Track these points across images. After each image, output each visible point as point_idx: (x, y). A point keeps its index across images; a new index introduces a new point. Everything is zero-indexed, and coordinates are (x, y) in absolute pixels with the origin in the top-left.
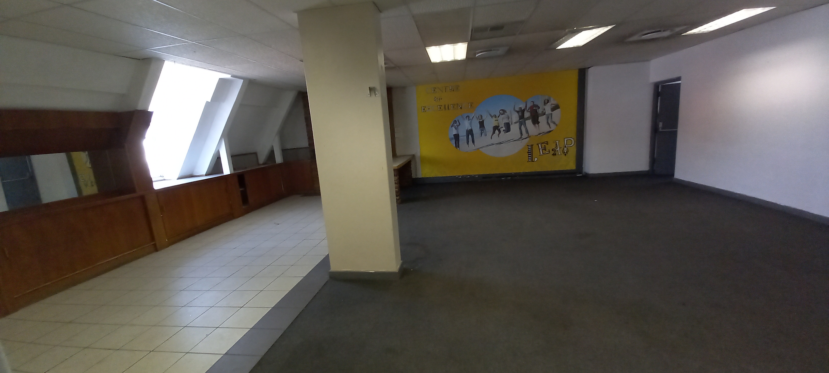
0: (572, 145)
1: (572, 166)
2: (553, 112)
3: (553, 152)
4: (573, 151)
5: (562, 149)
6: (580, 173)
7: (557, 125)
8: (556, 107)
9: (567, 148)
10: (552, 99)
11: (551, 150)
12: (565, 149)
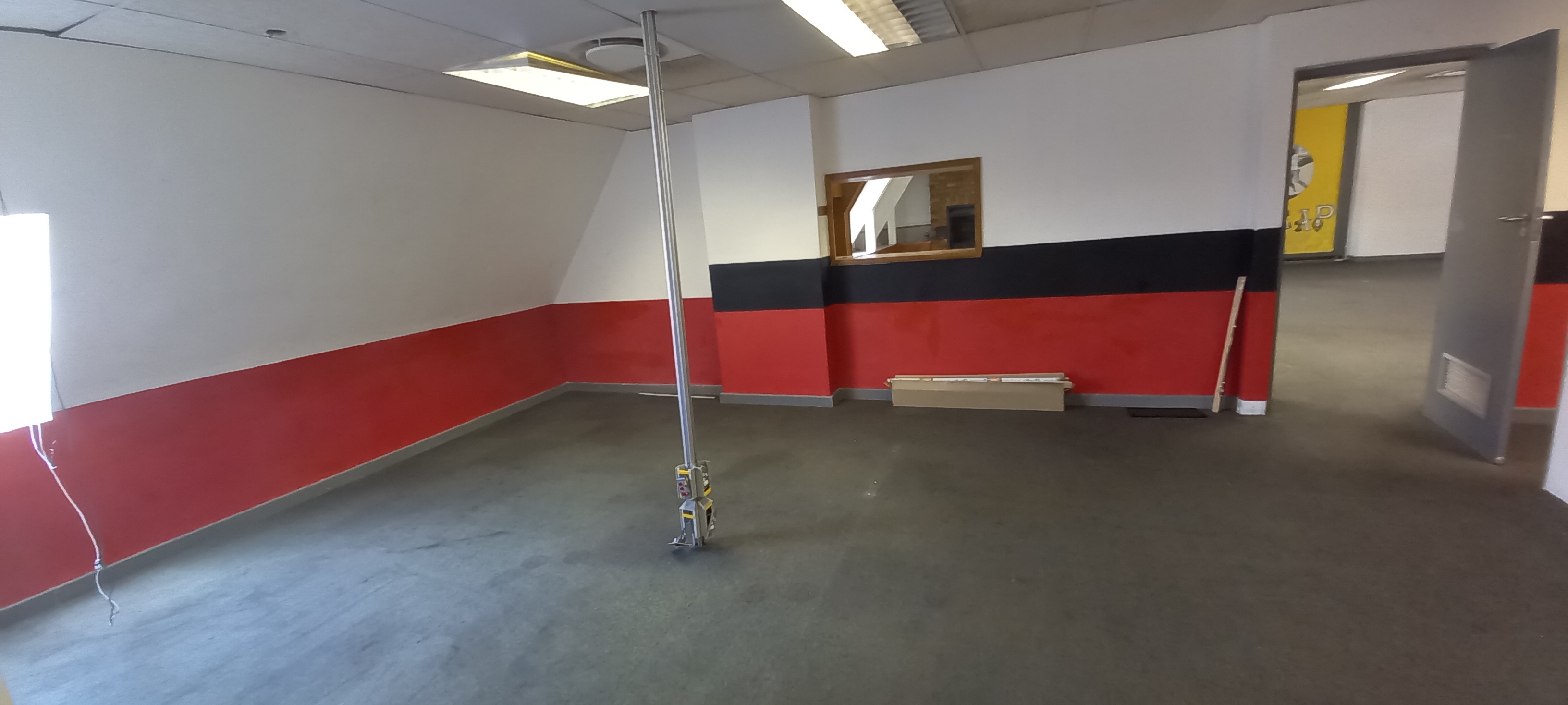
0: (1328, 216)
1: (1326, 246)
2: (1301, 168)
3: (1296, 226)
4: (1330, 224)
5: (1312, 221)
6: (1340, 257)
7: (1306, 186)
8: (1307, 160)
9: (1321, 221)
10: (1300, 149)
11: (1293, 224)
12: (1318, 222)
